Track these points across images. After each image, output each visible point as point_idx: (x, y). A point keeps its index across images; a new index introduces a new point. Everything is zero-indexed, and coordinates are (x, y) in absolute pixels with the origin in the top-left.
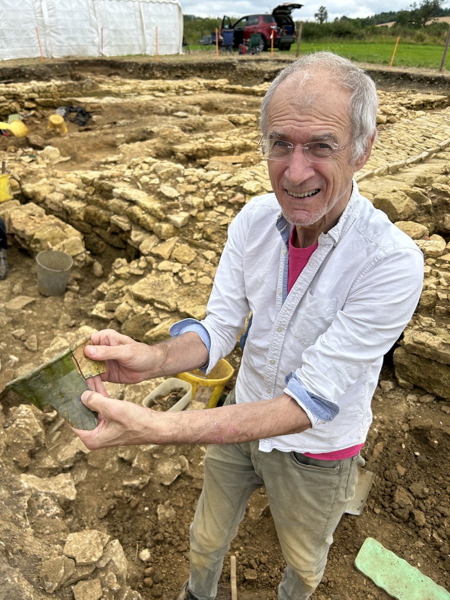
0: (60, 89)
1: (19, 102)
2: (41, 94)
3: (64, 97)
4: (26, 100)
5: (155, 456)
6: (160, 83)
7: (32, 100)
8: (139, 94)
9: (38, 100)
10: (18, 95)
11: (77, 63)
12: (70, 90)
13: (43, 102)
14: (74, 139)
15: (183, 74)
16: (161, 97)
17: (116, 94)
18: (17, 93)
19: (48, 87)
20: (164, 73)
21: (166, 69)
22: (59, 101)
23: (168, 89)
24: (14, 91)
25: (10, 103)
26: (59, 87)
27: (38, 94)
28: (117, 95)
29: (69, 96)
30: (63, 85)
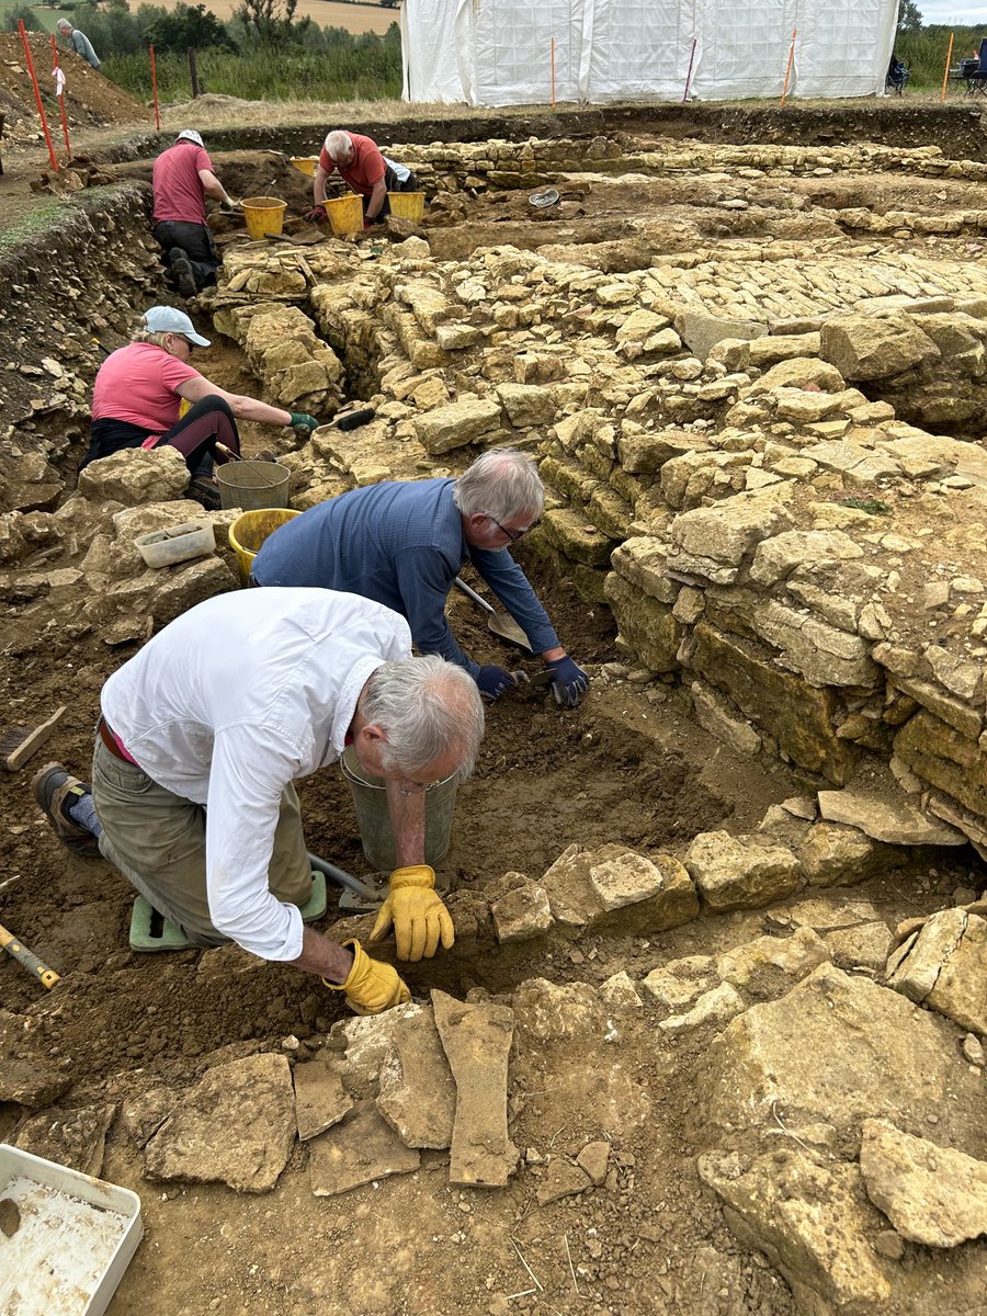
0: (538, 155)
1: (457, 176)
2: (500, 162)
3: (544, 170)
4: (471, 173)
5: (120, 608)
6: (765, 152)
7: (481, 173)
8: (705, 170)
9: (491, 174)
10: (458, 163)
11: (628, 114)
12: (559, 157)
13: (501, 177)
14: (472, 231)
15: (837, 133)
16: (750, 178)
17: (651, 167)
18: (455, 158)
19: (516, 149)
20: (790, 130)
21: (797, 122)
22: (530, 176)
23: (777, 162)
24: (452, 155)
25: (441, 177)
26: (538, 150)
27: (495, 163)
28: (654, 170)
29: (555, 168)
30: (546, 146)
